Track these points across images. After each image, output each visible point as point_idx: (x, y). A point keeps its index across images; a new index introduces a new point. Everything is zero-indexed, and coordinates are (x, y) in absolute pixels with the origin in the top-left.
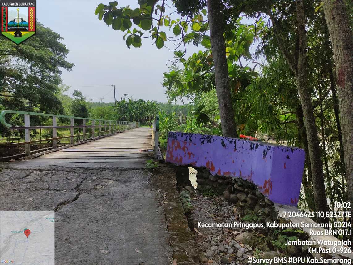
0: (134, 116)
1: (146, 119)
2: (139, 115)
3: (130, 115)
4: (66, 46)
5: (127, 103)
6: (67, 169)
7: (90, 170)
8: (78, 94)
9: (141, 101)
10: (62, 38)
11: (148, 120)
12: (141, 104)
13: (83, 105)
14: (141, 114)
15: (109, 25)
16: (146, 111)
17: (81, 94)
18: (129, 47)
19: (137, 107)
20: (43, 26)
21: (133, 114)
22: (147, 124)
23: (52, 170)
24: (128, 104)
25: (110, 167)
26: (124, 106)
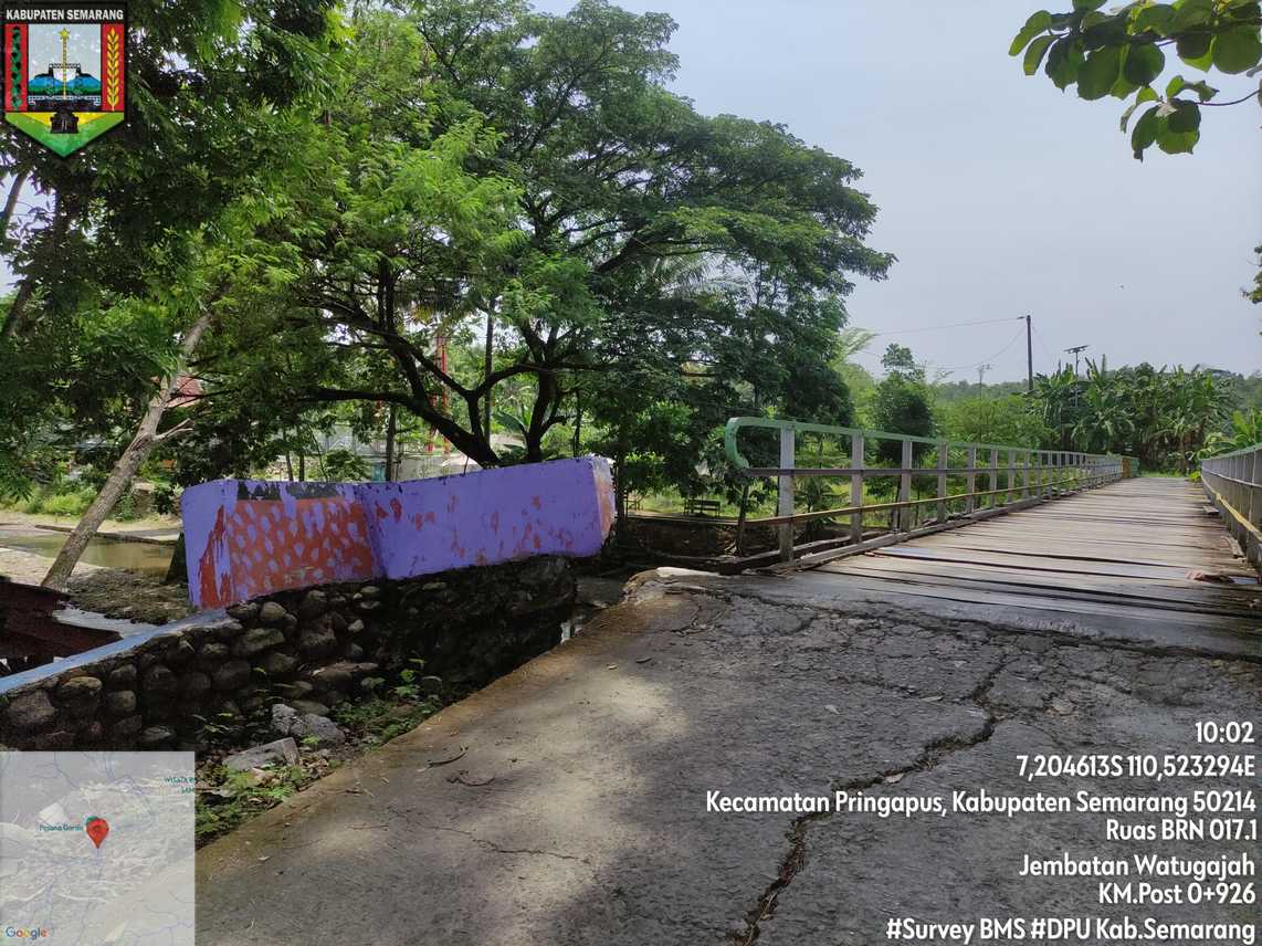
0: (1111, 432)
1: (1162, 445)
2: (1134, 429)
3: (1092, 427)
4: (868, 196)
5: (1079, 383)
6: (927, 622)
7: (1011, 633)
8: (899, 356)
9: (1145, 370)
10: (857, 174)
11: (1176, 450)
12: (1142, 384)
13: (916, 396)
14: (1142, 424)
15: (1068, 87)
16: (1166, 410)
17: (910, 358)
18: (1139, 155)
19: (1126, 397)
20: (803, 143)
21: (1108, 423)
22: (1172, 463)
23: (879, 618)
24: (1085, 385)
25: (1092, 632)
26: (1067, 395)
